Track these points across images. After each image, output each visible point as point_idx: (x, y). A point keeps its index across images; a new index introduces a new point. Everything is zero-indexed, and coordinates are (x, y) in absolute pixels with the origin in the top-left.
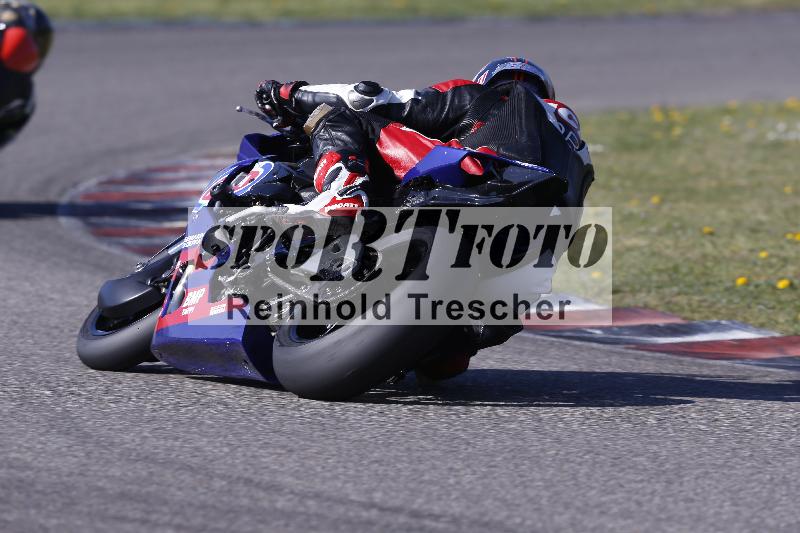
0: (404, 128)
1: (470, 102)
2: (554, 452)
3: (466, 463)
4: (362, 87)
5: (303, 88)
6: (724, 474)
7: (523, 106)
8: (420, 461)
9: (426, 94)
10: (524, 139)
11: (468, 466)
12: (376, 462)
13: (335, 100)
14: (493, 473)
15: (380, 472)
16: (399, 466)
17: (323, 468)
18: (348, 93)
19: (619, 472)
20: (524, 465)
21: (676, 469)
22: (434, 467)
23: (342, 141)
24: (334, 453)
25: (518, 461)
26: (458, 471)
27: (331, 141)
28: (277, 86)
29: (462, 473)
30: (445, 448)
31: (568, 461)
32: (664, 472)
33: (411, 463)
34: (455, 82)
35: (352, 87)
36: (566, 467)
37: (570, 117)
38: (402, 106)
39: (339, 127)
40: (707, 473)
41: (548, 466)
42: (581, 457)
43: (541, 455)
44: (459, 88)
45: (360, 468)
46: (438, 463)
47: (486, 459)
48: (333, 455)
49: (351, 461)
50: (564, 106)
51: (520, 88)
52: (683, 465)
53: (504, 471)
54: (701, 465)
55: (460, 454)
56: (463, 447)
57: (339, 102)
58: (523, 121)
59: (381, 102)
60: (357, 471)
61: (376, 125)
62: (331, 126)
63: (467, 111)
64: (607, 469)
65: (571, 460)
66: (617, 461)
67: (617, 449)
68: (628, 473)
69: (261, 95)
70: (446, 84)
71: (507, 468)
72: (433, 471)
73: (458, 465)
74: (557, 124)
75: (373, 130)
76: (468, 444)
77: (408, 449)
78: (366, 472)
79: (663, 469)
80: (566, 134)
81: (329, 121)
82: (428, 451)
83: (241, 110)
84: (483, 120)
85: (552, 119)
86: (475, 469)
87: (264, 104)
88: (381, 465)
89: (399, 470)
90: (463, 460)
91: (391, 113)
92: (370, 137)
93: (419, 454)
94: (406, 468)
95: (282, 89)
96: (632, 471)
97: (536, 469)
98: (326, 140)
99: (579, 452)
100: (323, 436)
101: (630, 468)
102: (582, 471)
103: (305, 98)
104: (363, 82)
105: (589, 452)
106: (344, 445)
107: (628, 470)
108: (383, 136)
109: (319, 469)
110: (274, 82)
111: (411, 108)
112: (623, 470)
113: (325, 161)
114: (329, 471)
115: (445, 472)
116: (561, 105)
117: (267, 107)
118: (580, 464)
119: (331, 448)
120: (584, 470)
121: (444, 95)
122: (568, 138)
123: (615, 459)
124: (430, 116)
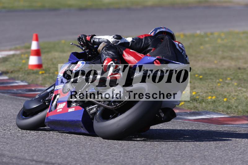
0: (131, 50)
1: (151, 42)
2: (89, 143)
3: (62, 147)
4: (115, 37)
5: (94, 37)
6: (142, 150)
7: (168, 43)
8: (48, 147)
9: (136, 39)
10: (170, 54)
11: (63, 148)
12: (34, 147)
13: (106, 41)
14: (71, 150)
15: (35, 150)
16: (41, 148)
17: (18, 149)
18: (111, 39)
19: (110, 150)
20: (80, 147)
21: (127, 148)
22: (52, 148)
23: (112, 54)
24: (21, 144)
25: (78, 146)
26: (60, 149)
27: (108, 54)
28: (85, 36)
29: (61, 150)
30: (56, 142)
31: (94, 146)
32: (124, 149)
33: (45, 147)
34: (145, 35)
35: (112, 37)
36: (93, 148)
37: (182, 46)
38: (128, 43)
39: (110, 50)
40: (137, 150)
41: (88, 148)
42: (98, 145)
43: (86, 144)
44: (147, 37)
45: (29, 149)
46: (54, 147)
47: (69, 146)
48: (21, 145)
49: (26, 147)
50: (180, 43)
51: (167, 37)
52: (130, 147)
53: (74, 149)
54: (135, 147)
55: (60, 144)
56: (61, 142)
57: (108, 42)
58: (169, 48)
59: (122, 42)
60: (28, 150)
61: (122, 49)
62: (107, 50)
63: (150, 45)
64: (106, 149)
65: (95, 146)
66: (109, 146)
67: (109, 142)
68: (113, 150)
69: (80, 39)
70: (142, 36)
71: (75, 148)
72: (52, 150)
73: (60, 148)
74: (179, 49)
75: (121, 51)
76: (63, 141)
77: (44, 143)
78: (31, 150)
79: (123, 148)
80: (182, 52)
81: (107, 48)
82: (50, 143)
83: (72, 44)
84: (155, 47)
85: (178, 47)
86: (65, 149)
87: (81, 42)
88: (36, 148)
89: (42, 149)
90: (61, 146)
91: (126, 45)
92: (120, 53)
93: (48, 144)
94: (44, 149)
95: (87, 37)
96: (114, 149)
97: (84, 149)
98: (106, 54)
99: (97, 143)
100: (17, 139)
101: (113, 148)
102: (98, 149)
103: (95, 40)
104: (116, 35)
105: (100, 143)
106: (24, 142)
107: (112, 149)
108: (124, 53)
109: (16, 149)
110: (84, 35)
111: (131, 44)
112: (111, 149)
113: (107, 61)
114: (19, 150)
115: (56, 150)
116: (179, 43)
117: (82, 43)
118: (98, 147)
119: (20, 143)
120: (99, 149)
121: (142, 39)
122: (183, 54)
123: (108, 145)
124: (138, 46)
